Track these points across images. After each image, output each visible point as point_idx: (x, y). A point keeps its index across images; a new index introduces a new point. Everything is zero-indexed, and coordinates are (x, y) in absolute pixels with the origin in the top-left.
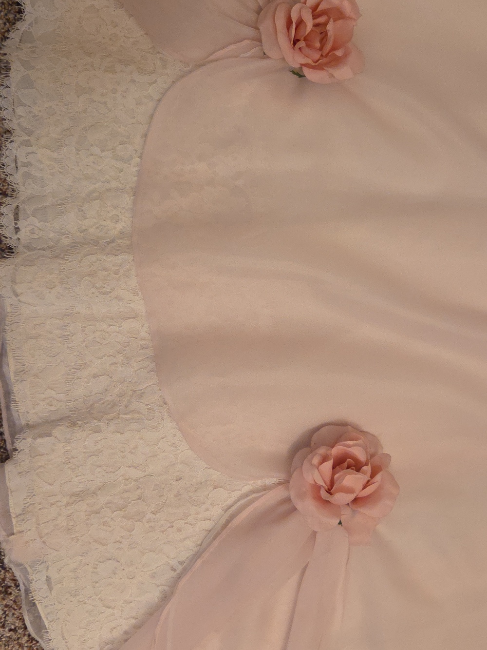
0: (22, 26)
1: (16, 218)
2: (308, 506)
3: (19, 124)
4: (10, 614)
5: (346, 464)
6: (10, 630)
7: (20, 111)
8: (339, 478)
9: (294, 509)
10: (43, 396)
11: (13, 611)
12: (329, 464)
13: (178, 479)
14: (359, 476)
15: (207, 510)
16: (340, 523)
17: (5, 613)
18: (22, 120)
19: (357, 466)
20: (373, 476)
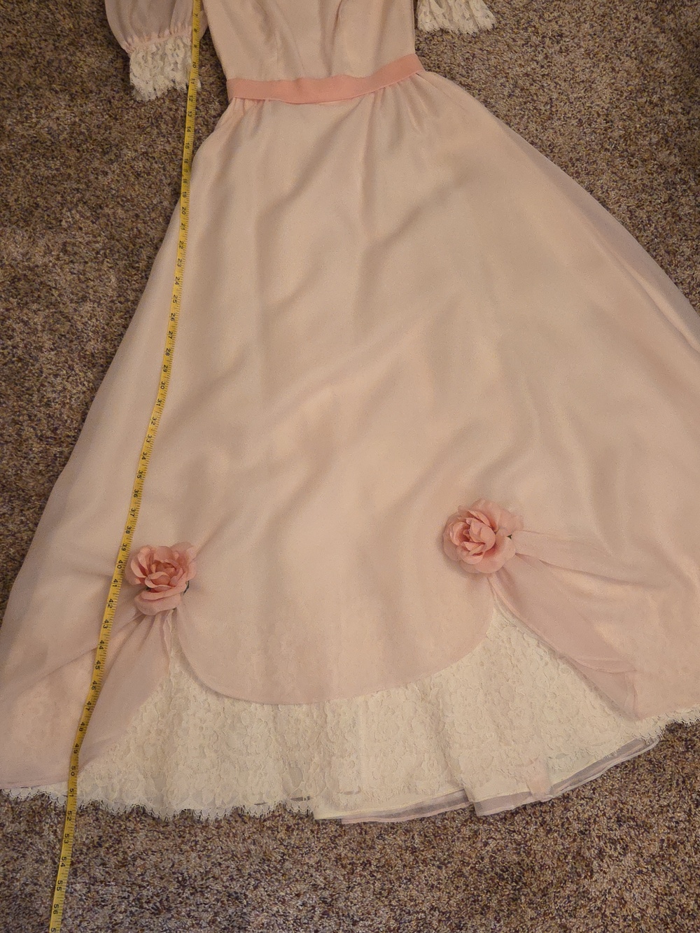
0: (150, 806)
1: (301, 799)
2: (499, 559)
3: (229, 803)
4: (583, 794)
5: (467, 535)
6: (594, 793)
7: (218, 803)
8: (477, 540)
9: (503, 568)
10: (427, 771)
11: (581, 792)
12: (467, 545)
13: (482, 664)
14: (472, 525)
15: (503, 642)
16: (510, 537)
17: (583, 799)
18: (225, 801)
19: (468, 527)
20: (472, 516)
